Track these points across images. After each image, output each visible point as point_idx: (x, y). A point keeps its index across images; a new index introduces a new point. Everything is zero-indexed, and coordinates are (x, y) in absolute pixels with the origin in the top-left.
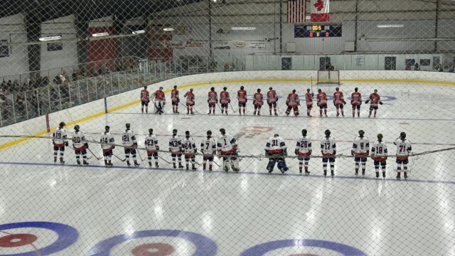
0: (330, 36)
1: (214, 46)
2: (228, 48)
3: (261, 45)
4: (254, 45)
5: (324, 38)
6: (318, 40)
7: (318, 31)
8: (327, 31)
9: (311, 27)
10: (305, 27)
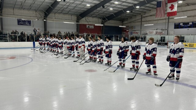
1: (142, 33)
2: (147, 34)
6: (186, 30)
8: (191, 25)
9: (182, 24)
10: (180, 23)
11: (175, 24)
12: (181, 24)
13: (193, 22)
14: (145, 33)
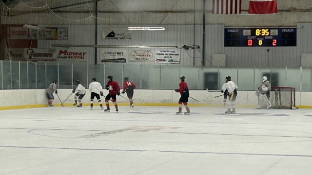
0: (277, 45)
1: (100, 58)
2: (123, 60)
3: (174, 57)
4: (162, 57)
5: (270, 48)
6: (261, 51)
7: (260, 36)
8: (274, 37)
9: (249, 31)
10: (241, 30)
11: (226, 30)
12: (247, 33)
13: (280, 30)
14: (117, 57)
